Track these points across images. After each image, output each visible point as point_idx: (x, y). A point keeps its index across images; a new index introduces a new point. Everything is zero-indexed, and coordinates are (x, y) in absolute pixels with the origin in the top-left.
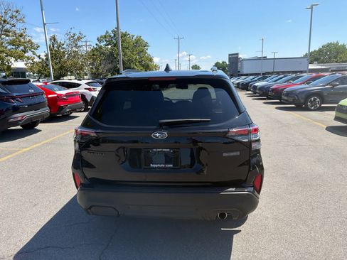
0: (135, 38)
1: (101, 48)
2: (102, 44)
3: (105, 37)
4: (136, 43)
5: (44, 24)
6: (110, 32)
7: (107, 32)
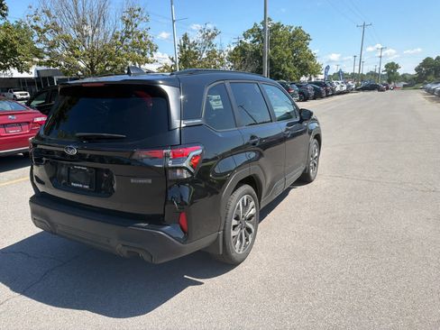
0: (293, 29)
1: (246, 45)
2: (248, 41)
3: (252, 31)
4: (294, 36)
5: (174, 21)
6: (259, 24)
7: (256, 24)
